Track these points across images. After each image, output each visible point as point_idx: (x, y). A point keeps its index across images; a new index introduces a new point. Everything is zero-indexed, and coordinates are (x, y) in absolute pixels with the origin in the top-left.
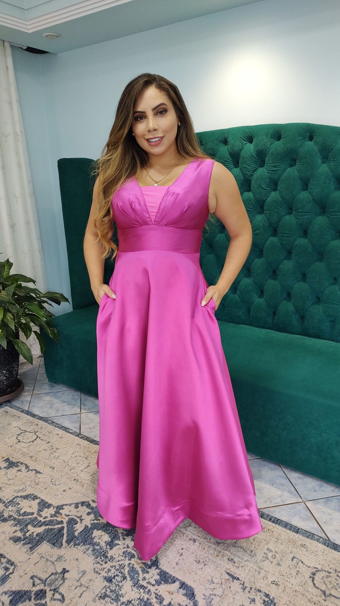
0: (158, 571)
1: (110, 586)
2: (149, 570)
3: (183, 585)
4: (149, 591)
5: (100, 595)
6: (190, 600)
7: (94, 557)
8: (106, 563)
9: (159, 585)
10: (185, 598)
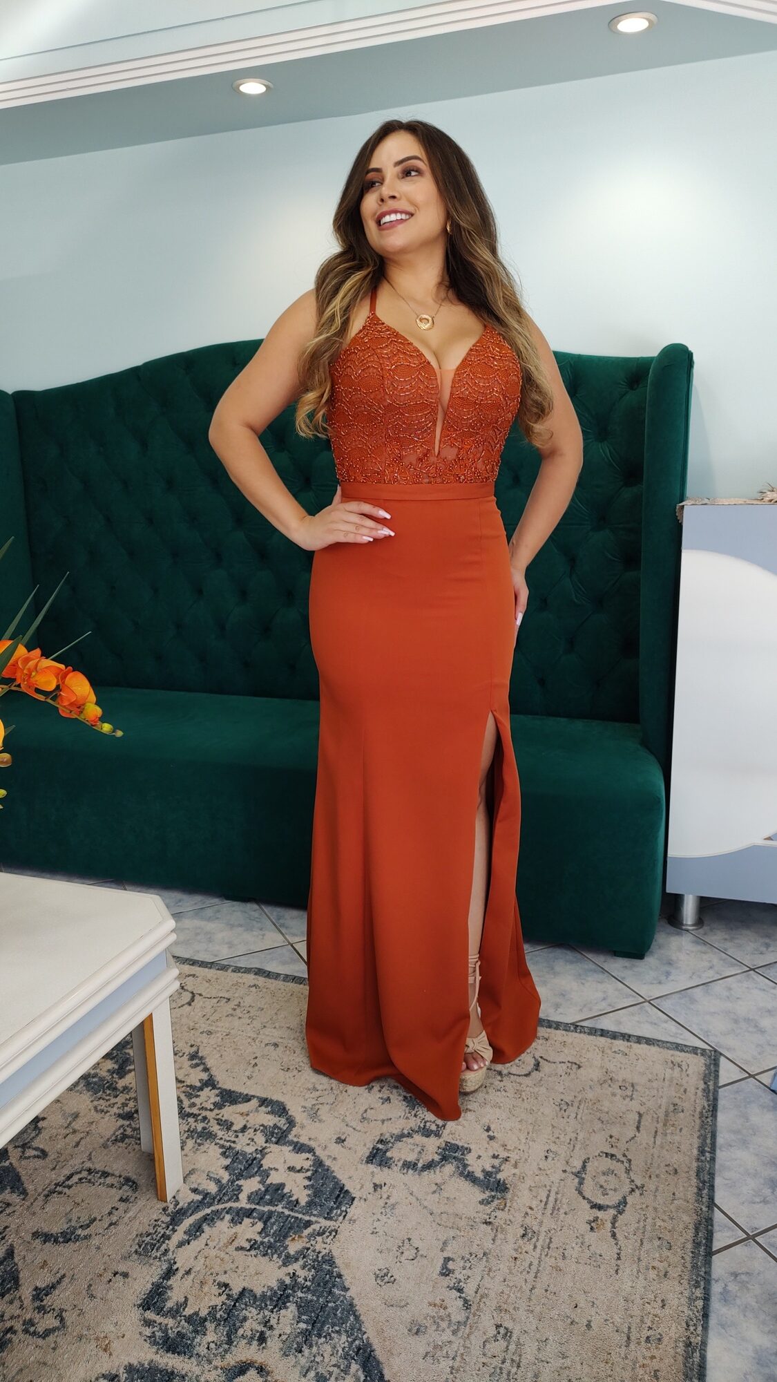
0: (217, 1092)
1: (130, 1124)
2: (198, 1093)
3: (264, 1102)
4: (205, 1118)
5: (113, 1138)
6: (279, 1117)
7: (90, 1093)
8: (116, 1096)
9: (220, 1108)
10: (270, 1117)
